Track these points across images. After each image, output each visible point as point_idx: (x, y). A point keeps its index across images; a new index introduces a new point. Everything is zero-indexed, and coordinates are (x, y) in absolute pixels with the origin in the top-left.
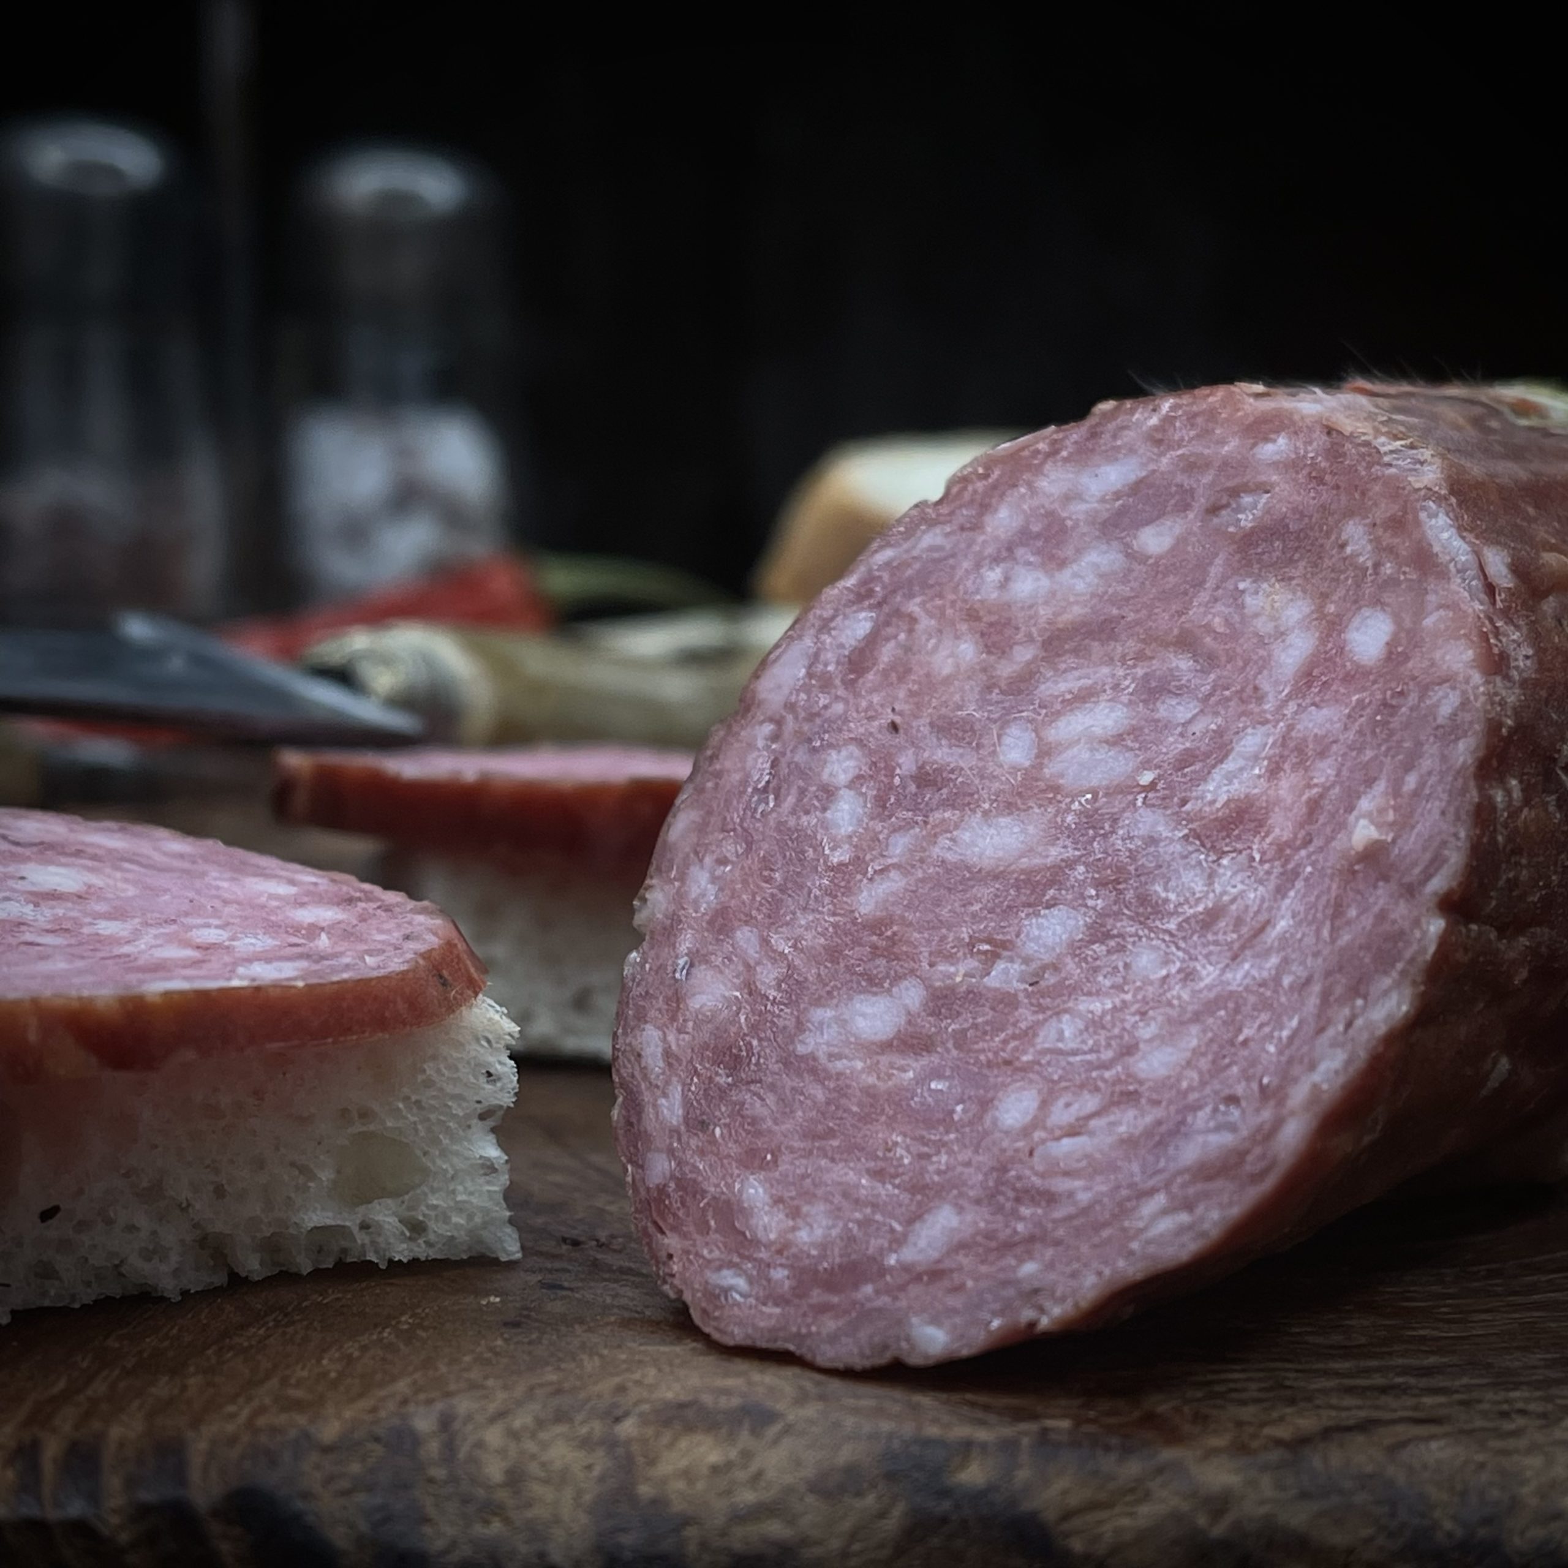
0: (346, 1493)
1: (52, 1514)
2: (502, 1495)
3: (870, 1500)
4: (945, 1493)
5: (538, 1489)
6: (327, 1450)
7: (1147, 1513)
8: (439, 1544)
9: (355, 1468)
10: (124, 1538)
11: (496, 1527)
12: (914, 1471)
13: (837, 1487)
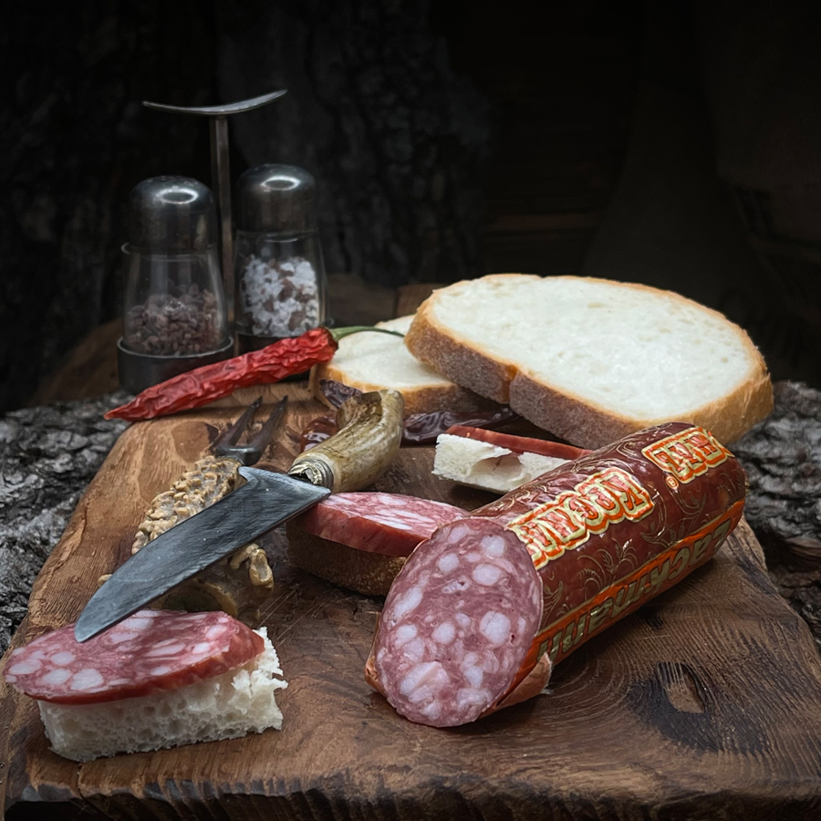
0: (330, 789)
1: (276, 795)
2: (359, 788)
3: (428, 789)
4: (443, 787)
5: (365, 786)
6: (326, 779)
7: (480, 791)
8: (348, 798)
9: (331, 783)
10: (290, 799)
11: (358, 795)
12: (436, 783)
13: (422, 786)
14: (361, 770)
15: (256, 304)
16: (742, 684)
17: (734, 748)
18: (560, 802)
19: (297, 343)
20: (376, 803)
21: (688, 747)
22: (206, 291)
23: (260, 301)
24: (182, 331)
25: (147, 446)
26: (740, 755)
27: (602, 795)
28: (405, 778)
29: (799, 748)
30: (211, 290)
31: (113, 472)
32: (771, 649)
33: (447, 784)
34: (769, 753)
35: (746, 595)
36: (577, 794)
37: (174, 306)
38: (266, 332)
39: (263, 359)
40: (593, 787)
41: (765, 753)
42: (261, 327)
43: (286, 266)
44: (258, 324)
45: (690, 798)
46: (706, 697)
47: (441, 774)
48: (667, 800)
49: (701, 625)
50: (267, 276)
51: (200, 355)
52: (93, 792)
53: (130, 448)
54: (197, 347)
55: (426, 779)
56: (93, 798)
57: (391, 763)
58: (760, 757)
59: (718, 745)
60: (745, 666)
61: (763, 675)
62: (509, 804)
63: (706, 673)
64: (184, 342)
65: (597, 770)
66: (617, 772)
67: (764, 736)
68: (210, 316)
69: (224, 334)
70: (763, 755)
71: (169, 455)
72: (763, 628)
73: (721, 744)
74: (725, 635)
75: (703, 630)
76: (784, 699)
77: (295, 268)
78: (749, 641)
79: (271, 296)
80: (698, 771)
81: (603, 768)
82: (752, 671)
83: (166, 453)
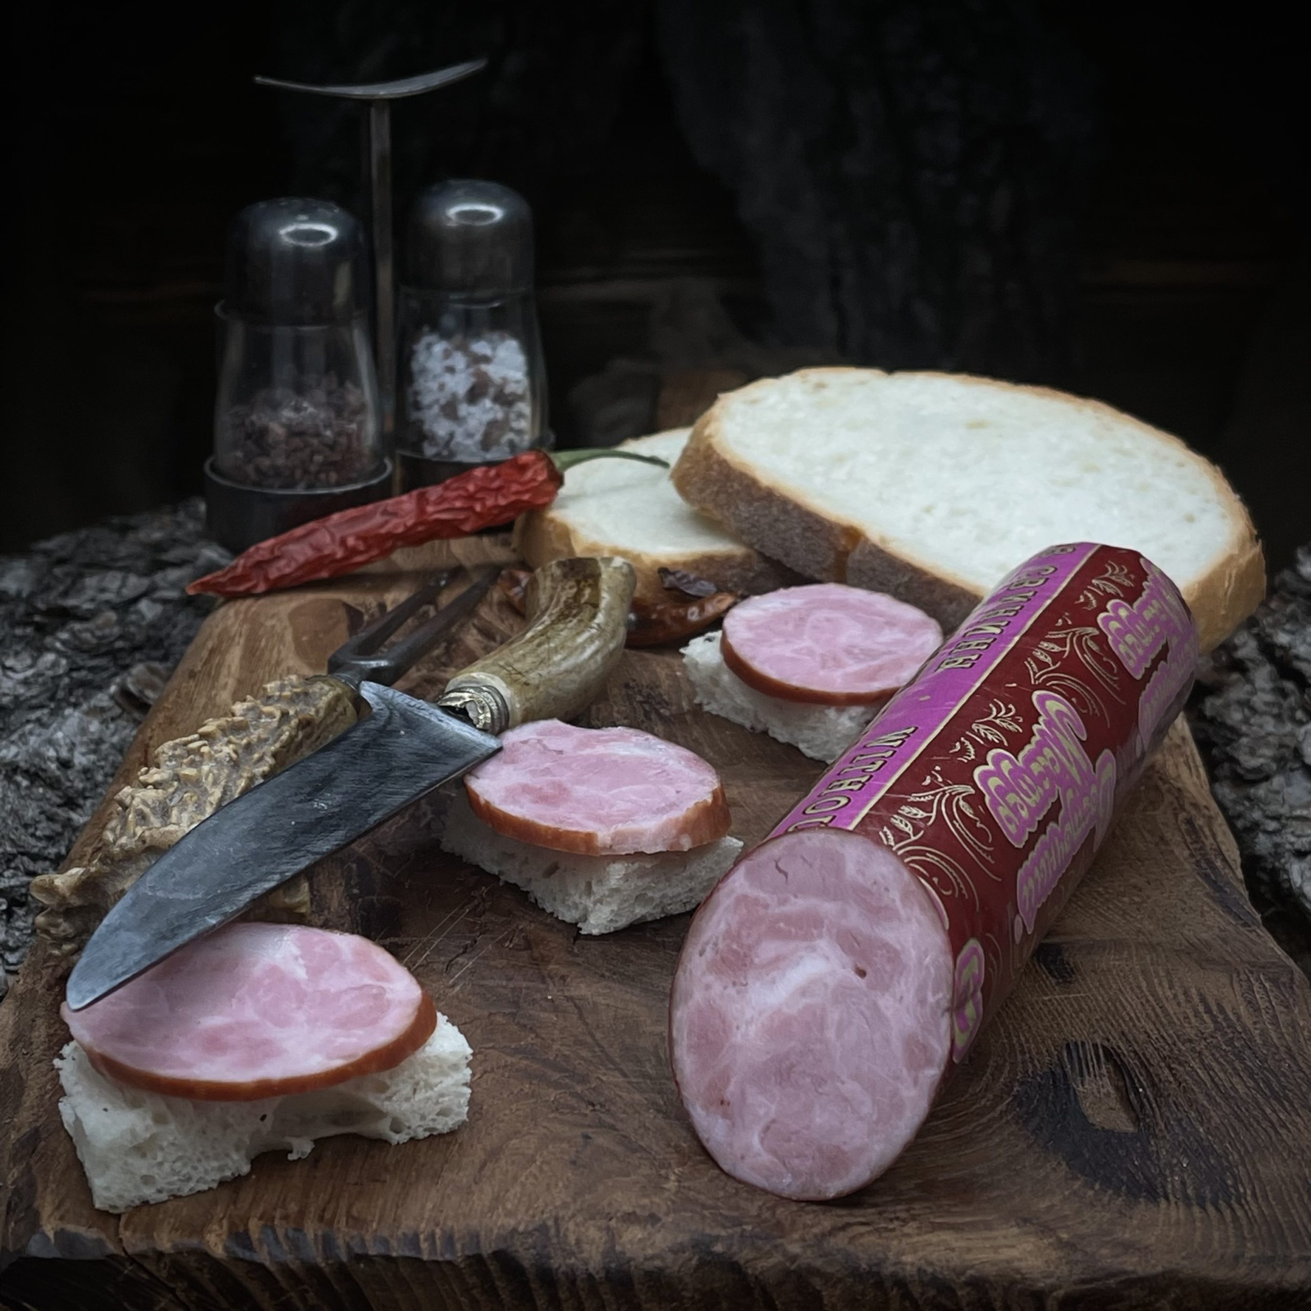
0: (528, 1249)
1: (440, 1259)
2: (575, 1249)
3: (687, 1254)
4: (711, 1253)
5: (586, 1247)
6: (522, 1234)
7: (772, 1261)
8: (556, 1266)
9: (530, 1240)
10: (462, 1266)
11: (573, 1260)
12: (701, 1245)
13: (677, 1250)
14: (579, 1219)
15: (430, 407)
16: (1200, 1083)
17: (1186, 1197)
18: (901, 1283)
19: (498, 476)
20: (602, 1274)
21: (1110, 1192)
22: (349, 385)
23: (437, 401)
24: (308, 451)
25: (248, 640)
26: (1196, 1210)
27: (970, 1272)
28: (650, 1234)
29: (1291, 1199)
30: (358, 384)
31: (192, 683)
32: (1249, 1023)
33: (719, 1248)
34: (1242, 1206)
35: (1210, 928)
36: (930, 1270)
37: (297, 409)
38: (445, 453)
39: (442, 500)
40: (955, 1260)
41: (1236, 1206)
42: (436, 445)
43: (481, 347)
44: (431, 438)
45: (1112, 1282)
46: (1142, 1106)
47: (708, 1231)
48: (1075, 1283)
49: (1136, 978)
50: (449, 362)
51: (337, 490)
52: (142, 1247)
53: (221, 642)
54: (333, 476)
55: (683, 1238)
56: (143, 1255)
57: (627, 1208)
58: (1227, 1213)
59: (1160, 1190)
60: (1206, 1053)
61: (1234, 1069)
62: (817, 1282)
63: (1142, 1063)
64: (313, 468)
65: (963, 1230)
66: (994, 1233)
67: (1233, 1175)
68: (354, 426)
69: (378, 455)
70: (1233, 1210)
71: (283, 655)
72: (1236, 986)
73: (1164, 1187)
74: (1175, 996)
75: (1139, 987)
76: (1268, 1111)
77: (494, 349)
78: (1214, 1009)
79: (454, 395)
80: (1127, 1236)
81: (973, 1226)
82: (1216, 1060)
83: (279, 652)
